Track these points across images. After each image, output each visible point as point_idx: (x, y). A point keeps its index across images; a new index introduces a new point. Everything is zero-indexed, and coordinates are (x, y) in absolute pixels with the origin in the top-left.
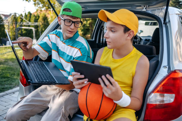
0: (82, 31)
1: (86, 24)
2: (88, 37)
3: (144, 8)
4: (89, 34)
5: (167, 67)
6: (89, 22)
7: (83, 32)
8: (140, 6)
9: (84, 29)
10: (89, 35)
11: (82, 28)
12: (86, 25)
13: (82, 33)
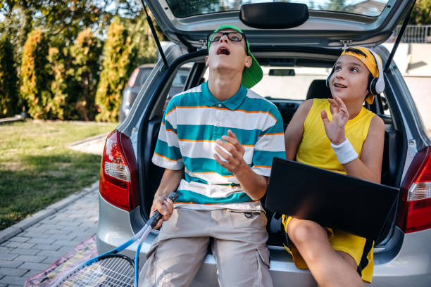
0: (64, 93)
1: (73, 75)
2: (82, 106)
3: (345, 45)
4: (82, 101)
5: (414, 141)
6: (80, 71)
7: (66, 95)
8: (338, 41)
9: (68, 87)
10: (84, 103)
11: (65, 86)
12: (72, 77)
13: (66, 98)
